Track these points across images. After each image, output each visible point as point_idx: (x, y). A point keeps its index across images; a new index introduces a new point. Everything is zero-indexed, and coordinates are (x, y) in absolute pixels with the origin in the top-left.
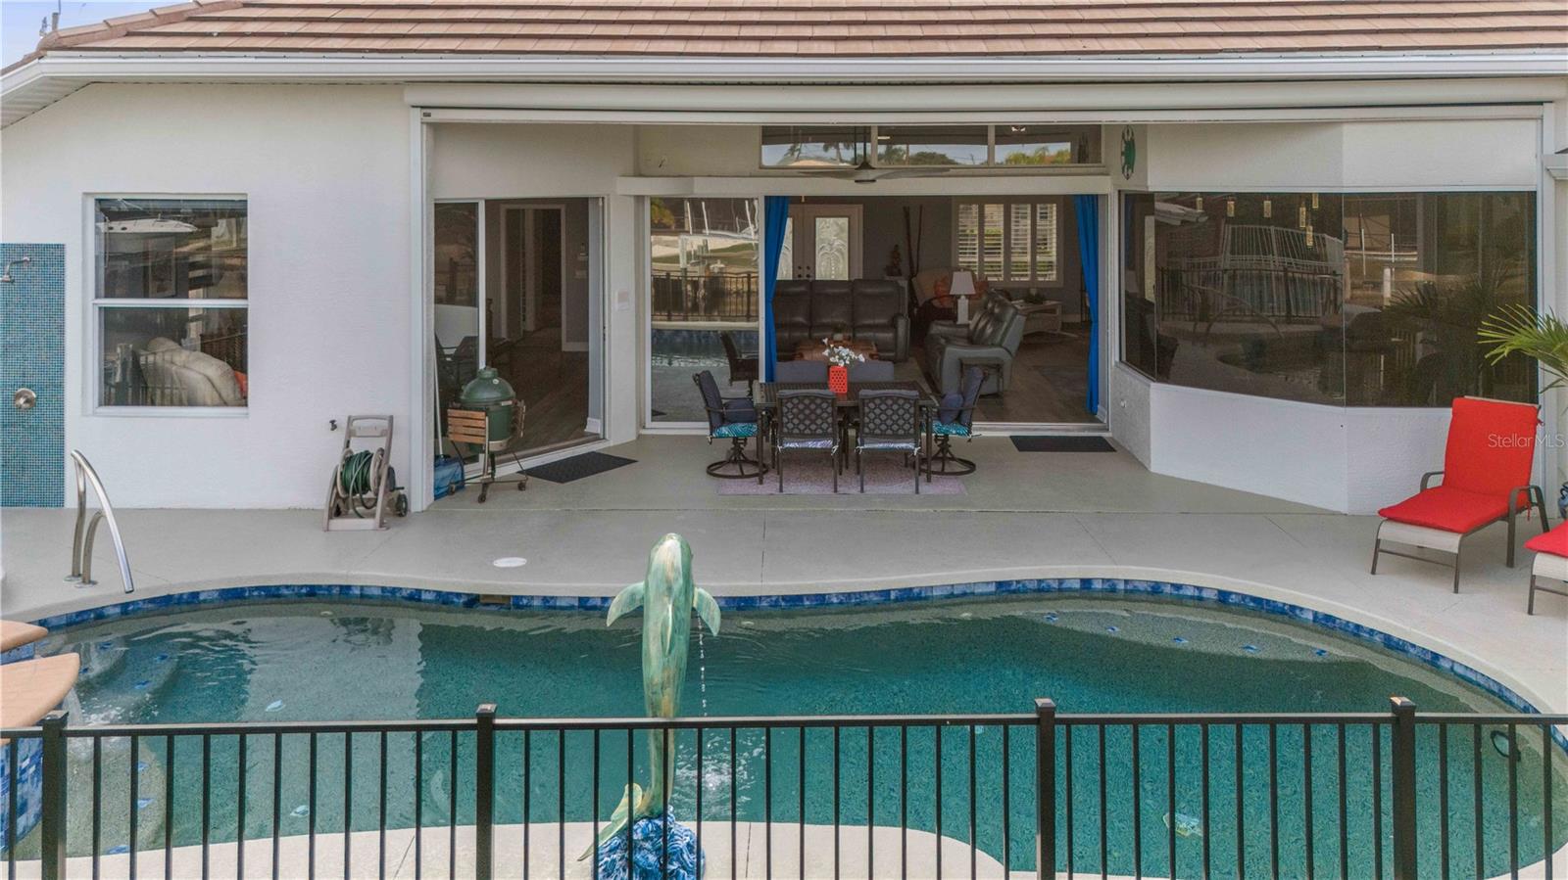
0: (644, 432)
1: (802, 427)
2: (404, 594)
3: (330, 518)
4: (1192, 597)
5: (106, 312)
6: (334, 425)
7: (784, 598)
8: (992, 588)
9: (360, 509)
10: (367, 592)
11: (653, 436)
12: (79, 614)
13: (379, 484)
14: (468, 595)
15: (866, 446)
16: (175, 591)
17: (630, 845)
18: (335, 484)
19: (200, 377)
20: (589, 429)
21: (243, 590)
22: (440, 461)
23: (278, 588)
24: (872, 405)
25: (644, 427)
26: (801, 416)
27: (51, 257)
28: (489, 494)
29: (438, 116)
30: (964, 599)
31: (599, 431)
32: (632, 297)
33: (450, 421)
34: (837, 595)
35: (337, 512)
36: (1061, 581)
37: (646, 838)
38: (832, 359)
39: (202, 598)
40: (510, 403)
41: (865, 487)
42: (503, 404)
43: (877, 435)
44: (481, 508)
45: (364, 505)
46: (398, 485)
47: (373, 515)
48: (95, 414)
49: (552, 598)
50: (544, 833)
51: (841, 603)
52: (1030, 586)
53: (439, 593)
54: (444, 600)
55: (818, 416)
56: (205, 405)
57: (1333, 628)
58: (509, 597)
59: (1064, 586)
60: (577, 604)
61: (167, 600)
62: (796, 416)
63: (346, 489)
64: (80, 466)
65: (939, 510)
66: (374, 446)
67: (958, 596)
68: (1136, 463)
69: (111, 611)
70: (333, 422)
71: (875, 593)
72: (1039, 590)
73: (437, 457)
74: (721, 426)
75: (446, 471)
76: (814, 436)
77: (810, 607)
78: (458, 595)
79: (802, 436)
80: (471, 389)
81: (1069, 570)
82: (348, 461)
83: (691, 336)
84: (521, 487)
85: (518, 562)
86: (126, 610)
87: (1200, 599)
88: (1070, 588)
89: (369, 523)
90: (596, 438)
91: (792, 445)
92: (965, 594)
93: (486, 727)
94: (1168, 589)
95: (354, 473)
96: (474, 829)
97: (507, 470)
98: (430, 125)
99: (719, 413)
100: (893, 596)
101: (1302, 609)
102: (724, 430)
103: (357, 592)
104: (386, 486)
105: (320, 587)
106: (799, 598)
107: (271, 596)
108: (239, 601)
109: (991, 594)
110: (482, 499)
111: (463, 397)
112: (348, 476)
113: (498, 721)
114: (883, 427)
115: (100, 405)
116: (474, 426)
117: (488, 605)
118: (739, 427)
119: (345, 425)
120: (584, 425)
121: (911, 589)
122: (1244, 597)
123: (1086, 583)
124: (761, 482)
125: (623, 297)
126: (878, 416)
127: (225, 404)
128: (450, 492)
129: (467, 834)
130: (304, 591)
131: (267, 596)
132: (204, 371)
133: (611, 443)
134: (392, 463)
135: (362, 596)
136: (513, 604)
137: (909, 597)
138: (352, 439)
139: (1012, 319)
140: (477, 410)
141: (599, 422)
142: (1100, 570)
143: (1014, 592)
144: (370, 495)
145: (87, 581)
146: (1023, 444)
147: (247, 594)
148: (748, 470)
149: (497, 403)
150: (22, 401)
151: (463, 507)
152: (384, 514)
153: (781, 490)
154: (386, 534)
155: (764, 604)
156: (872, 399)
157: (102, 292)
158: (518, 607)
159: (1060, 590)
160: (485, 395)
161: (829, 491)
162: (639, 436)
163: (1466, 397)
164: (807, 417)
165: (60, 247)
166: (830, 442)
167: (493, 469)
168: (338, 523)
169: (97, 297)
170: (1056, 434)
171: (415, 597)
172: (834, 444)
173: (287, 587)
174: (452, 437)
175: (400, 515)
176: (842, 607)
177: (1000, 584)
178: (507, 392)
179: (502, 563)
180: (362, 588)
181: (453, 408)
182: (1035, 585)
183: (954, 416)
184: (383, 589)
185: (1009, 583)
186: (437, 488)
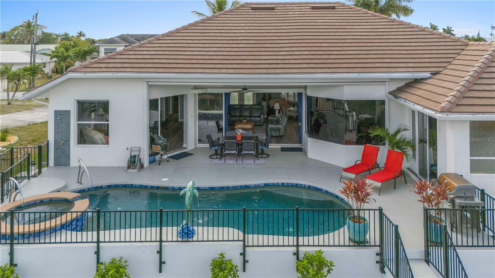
0: (196, 146)
1: (229, 148)
2: (144, 186)
3: (127, 169)
4: (304, 187)
5: (78, 124)
6: (128, 149)
7: (220, 187)
8: (264, 185)
9: (133, 167)
10: (136, 186)
11: (198, 147)
12: (80, 190)
13: (138, 162)
14: (157, 186)
15: (244, 152)
16: (98, 186)
17: (183, 229)
18: (128, 162)
19: (98, 138)
20: (183, 146)
21: (111, 185)
22: (151, 155)
23: (118, 185)
24: (244, 144)
25: (196, 145)
26: (229, 146)
27: (68, 113)
28: (161, 163)
29: (150, 83)
30: (257, 187)
31: (186, 147)
32: (194, 116)
33: (152, 147)
34: (231, 187)
35: (129, 168)
36: (278, 183)
37: (185, 228)
38: (237, 132)
39: (103, 187)
40: (165, 143)
41: (243, 161)
42: (164, 144)
43: (246, 150)
44: (159, 166)
45: (134, 166)
46: (142, 162)
47: (136, 169)
48: (76, 146)
49: (174, 187)
50: (170, 228)
51: (232, 188)
52: (271, 184)
53: (151, 186)
54: (152, 187)
55: (233, 146)
56: (99, 144)
57: (328, 193)
58: (165, 187)
59: (279, 184)
60: (178, 188)
61: (97, 187)
62: (228, 146)
63: (131, 163)
64: (79, 160)
65: (258, 167)
66: (136, 154)
67: (256, 186)
68: (306, 154)
69: (86, 190)
70: (127, 148)
71: (239, 186)
72: (273, 185)
73: (150, 155)
74: (212, 147)
75: (151, 158)
76: (232, 150)
77: (226, 189)
78: (155, 187)
79: (229, 150)
80: (157, 140)
81: (280, 181)
82: (131, 157)
83: (212, 115)
84: (168, 161)
85: (167, 179)
86: (89, 189)
87: (305, 187)
88: (279, 185)
89: (136, 170)
90: (185, 148)
91: (227, 152)
92: (258, 186)
93: (161, 211)
94: (299, 185)
95: (132, 160)
96: (159, 228)
97: (165, 157)
98: (148, 85)
99: (212, 144)
100: (243, 186)
101: (323, 189)
102: (213, 148)
103: (134, 186)
104: (139, 162)
105: (127, 185)
106: (224, 187)
107: (117, 186)
108: (110, 188)
109: (263, 186)
110: (159, 164)
111: (155, 142)
112: (131, 160)
113: (163, 210)
114: (247, 148)
115: (77, 144)
116: (158, 148)
117: (161, 188)
118: (216, 148)
119: (130, 149)
120: (183, 145)
121: (247, 185)
122: (313, 187)
123: (283, 184)
124: (221, 160)
125: (191, 116)
126: (246, 146)
127: (104, 144)
128: (152, 162)
129: (158, 228)
130: (123, 185)
131: (116, 187)
132: (99, 136)
133: (189, 149)
134: (140, 157)
135: (135, 187)
136: (166, 188)
137: (246, 187)
138: (132, 152)
139: (284, 118)
140: (158, 145)
141: (186, 145)
142: (285, 181)
143: (268, 186)
144: (136, 164)
145: (81, 184)
146: (283, 149)
147: (112, 186)
148: (219, 157)
149: (163, 143)
150: (61, 144)
151: (155, 166)
152: (139, 168)
153: (225, 162)
154: (139, 173)
155: (216, 188)
156: (245, 143)
157: (78, 120)
158: (167, 189)
159: (278, 185)
160: (161, 142)
161: (235, 162)
162: (195, 148)
163: (367, 144)
164: (230, 146)
165: (69, 111)
166: (236, 152)
167: (162, 157)
168: (129, 170)
169: (77, 121)
170: (291, 147)
171: (146, 187)
172: (237, 152)
173: (120, 185)
174: (153, 151)
175: (142, 168)
176: (232, 189)
177: (265, 184)
178: (165, 141)
179: (164, 180)
180: (135, 185)
181: (153, 144)
182: (272, 184)
183: (264, 145)
184: (140, 185)
185: (267, 184)
186: (149, 162)
